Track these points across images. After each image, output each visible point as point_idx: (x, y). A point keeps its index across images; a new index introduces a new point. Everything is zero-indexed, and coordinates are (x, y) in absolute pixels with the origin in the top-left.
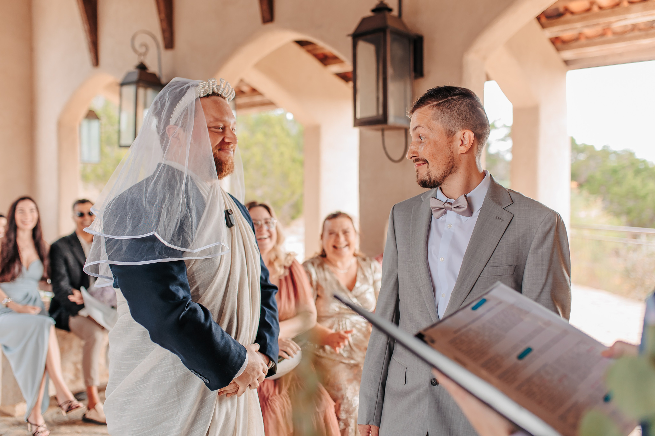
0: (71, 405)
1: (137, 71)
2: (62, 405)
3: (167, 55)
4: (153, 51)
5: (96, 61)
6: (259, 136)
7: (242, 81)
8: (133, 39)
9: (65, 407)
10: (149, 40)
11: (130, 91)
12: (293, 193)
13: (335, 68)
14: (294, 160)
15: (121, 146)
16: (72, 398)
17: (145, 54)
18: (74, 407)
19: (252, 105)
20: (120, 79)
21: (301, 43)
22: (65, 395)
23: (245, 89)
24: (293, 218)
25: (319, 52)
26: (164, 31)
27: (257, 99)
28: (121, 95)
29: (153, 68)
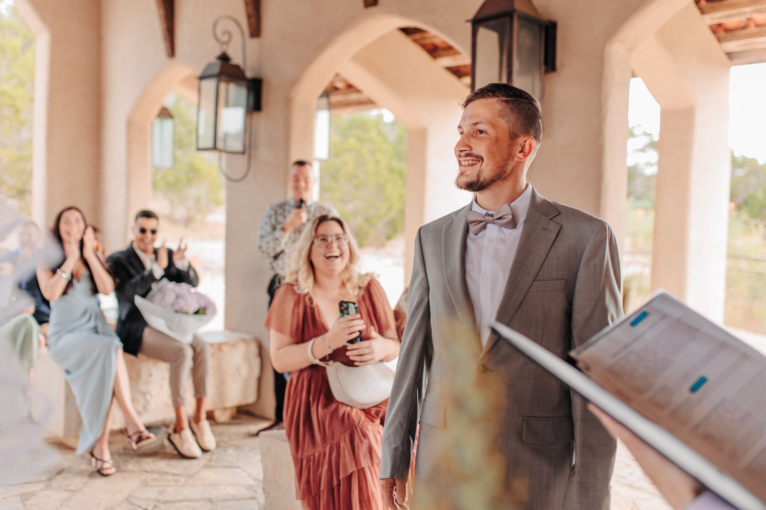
0: (141, 435)
1: (218, 62)
2: (132, 436)
3: (253, 44)
4: (237, 40)
5: (172, 51)
6: (352, 142)
7: (337, 75)
8: (215, 25)
9: (135, 438)
10: (232, 27)
11: (209, 85)
12: (390, 208)
13: (447, 61)
14: (391, 170)
15: (199, 149)
16: (142, 428)
17: (227, 43)
18: (144, 438)
19: (347, 104)
20: (199, 72)
21: (407, 31)
22: (136, 425)
23: (339, 85)
24: (389, 238)
25: (427, 42)
26: (249, 17)
27: (354, 97)
28: (199, 90)
29: (236, 59)
